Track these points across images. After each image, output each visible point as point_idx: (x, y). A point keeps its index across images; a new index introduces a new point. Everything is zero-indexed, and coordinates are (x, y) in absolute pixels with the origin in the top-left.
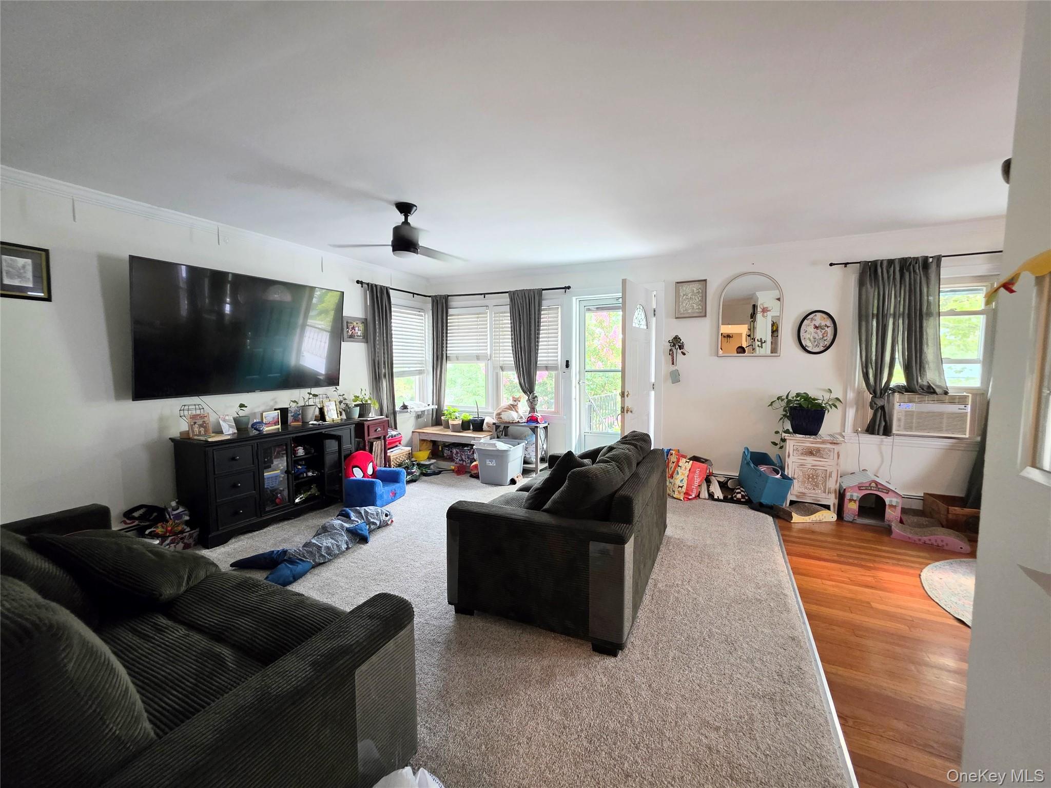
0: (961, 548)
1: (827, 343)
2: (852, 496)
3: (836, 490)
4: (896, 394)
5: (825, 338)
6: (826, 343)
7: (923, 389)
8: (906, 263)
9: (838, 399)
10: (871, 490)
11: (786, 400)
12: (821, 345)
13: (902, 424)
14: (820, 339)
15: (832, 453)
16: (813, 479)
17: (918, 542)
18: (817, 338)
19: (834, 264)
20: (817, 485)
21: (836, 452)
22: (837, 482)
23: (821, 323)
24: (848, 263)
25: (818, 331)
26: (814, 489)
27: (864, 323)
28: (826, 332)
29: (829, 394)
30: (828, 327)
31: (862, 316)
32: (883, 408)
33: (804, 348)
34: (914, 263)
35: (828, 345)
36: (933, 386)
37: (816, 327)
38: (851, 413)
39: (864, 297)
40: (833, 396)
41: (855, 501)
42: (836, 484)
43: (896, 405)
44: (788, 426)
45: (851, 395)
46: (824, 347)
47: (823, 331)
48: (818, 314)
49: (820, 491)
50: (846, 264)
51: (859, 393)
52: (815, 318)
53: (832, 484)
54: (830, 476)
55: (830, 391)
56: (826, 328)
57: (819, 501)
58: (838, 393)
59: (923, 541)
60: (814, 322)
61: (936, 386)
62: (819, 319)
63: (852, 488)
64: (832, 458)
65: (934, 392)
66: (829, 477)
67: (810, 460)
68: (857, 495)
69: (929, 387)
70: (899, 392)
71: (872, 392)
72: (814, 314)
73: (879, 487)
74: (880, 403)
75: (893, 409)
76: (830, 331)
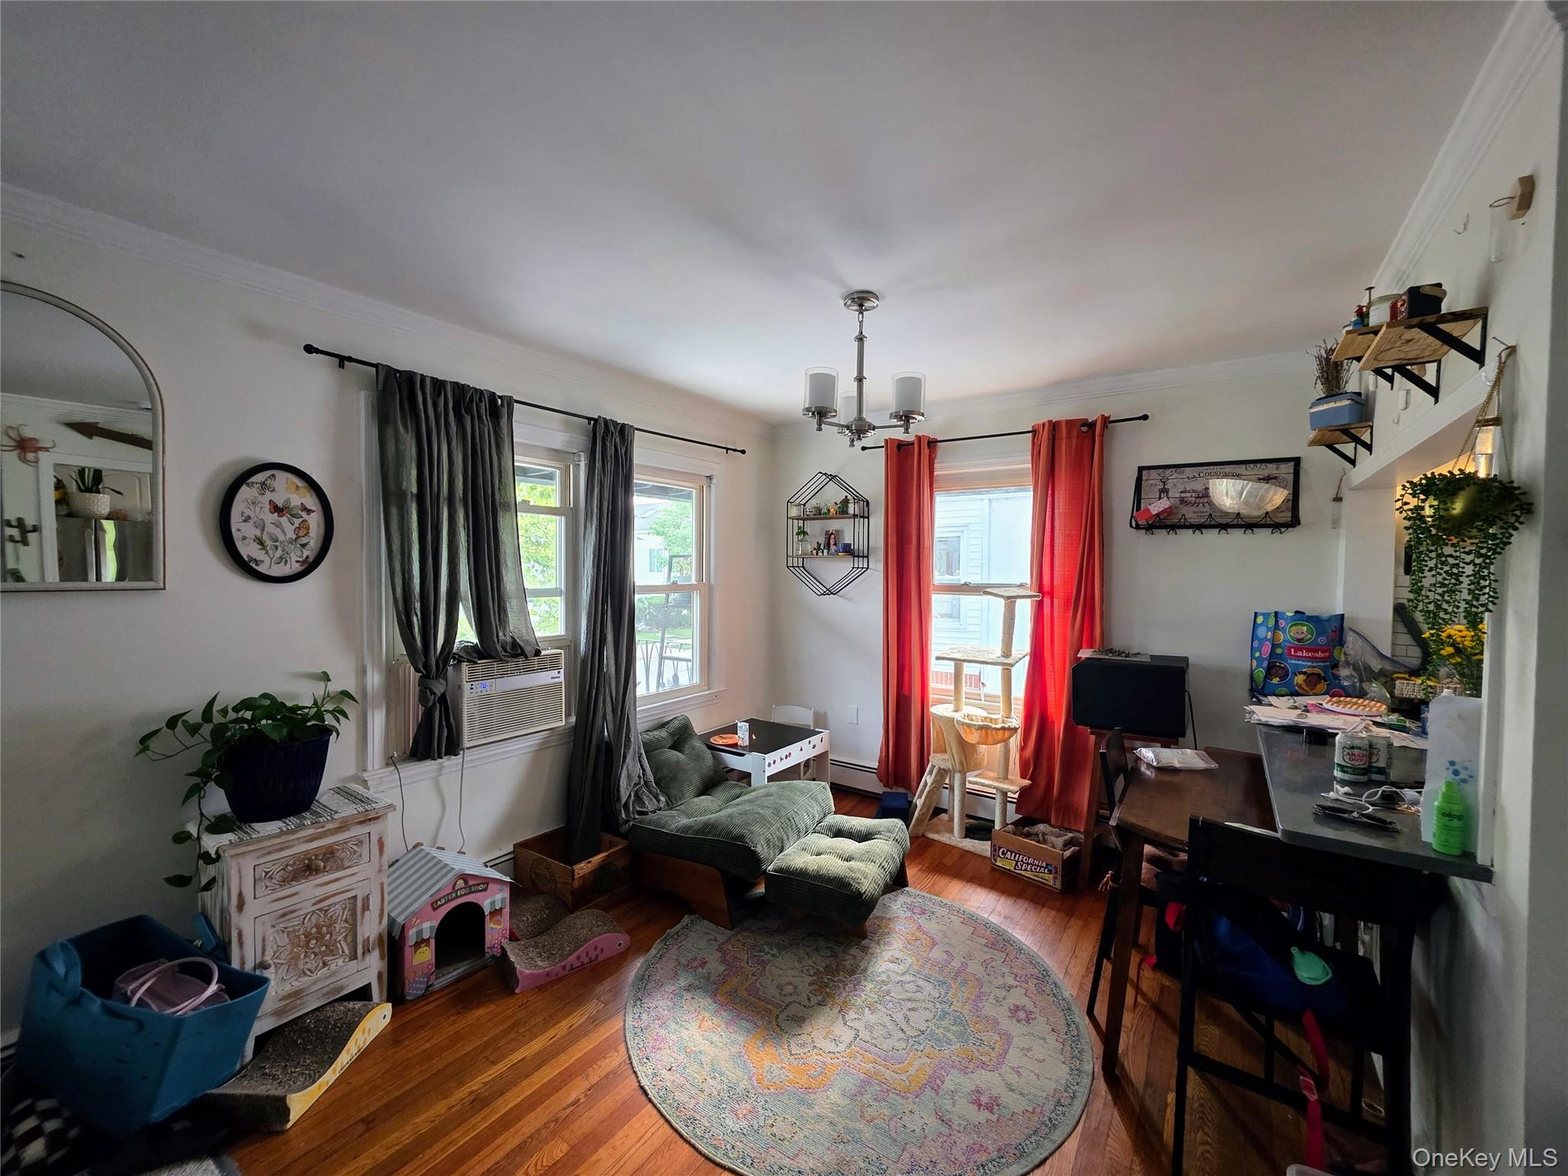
0: (620, 945)
1: (309, 553)
2: (420, 932)
3: (380, 936)
4: (464, 664)
5: (304, 540)
6: (306, 553)
7: (506, 651)
8: (464, 396)
9: (345, 694)
10: (457, 897)
11: (207, 729)
12: (294, 558)
13: (477, 725)
14: (293, 541)
15: (366, 847)
16: (319, 937)
17: (562, 973)
18: (281, 538)
19: (318, 351)
20: (331, 950)
21: (374, 839)
22: (381, 916)
23: (288, 500)
24: (350, 359)
25: (284, 520)
26: (325, 964)
27: (394, 511)
28: (304, 526)
29: (323, 684)
30: (309, 511)
31: (390, 495)
32: (443, 699)
33: (246, 568)
34: (476, 398)
35: (311, 560)
36: (521, 643)
37: (276, 509)
38: (377, 721)
39: (391, 449)
40: (334, 687)
41: (427, 941)
42: (380, 923)
43: (466, 686)
44: (217, 802)
45: (375, 679)
46: (303, 563)
47: (297, 522)
48: (282, 477)
49: (340, 962)
50: (342, 360)
51: (391, 671)
52: (275, 484)
53: (371, 927)
54: (366, 907)
55: (326, 677)
56: (304, 514)
57: (342, 988)
58: (343, 680)
59: (568, 968)
60: (269, 495)
61: (523, 641)
62: (286, 489)
63: (416, 914)
64: (365, 858)
65: (523, 654)
66: (363, 911)
67: (309, 890)
68: (428, 926)
69: (515, 644)
70: (468, 661)
71: (421, 667)
72: (269, 473)
73: (471, 883)
74: (439, 688)
75: (462, 697)
76: (315, 521)
